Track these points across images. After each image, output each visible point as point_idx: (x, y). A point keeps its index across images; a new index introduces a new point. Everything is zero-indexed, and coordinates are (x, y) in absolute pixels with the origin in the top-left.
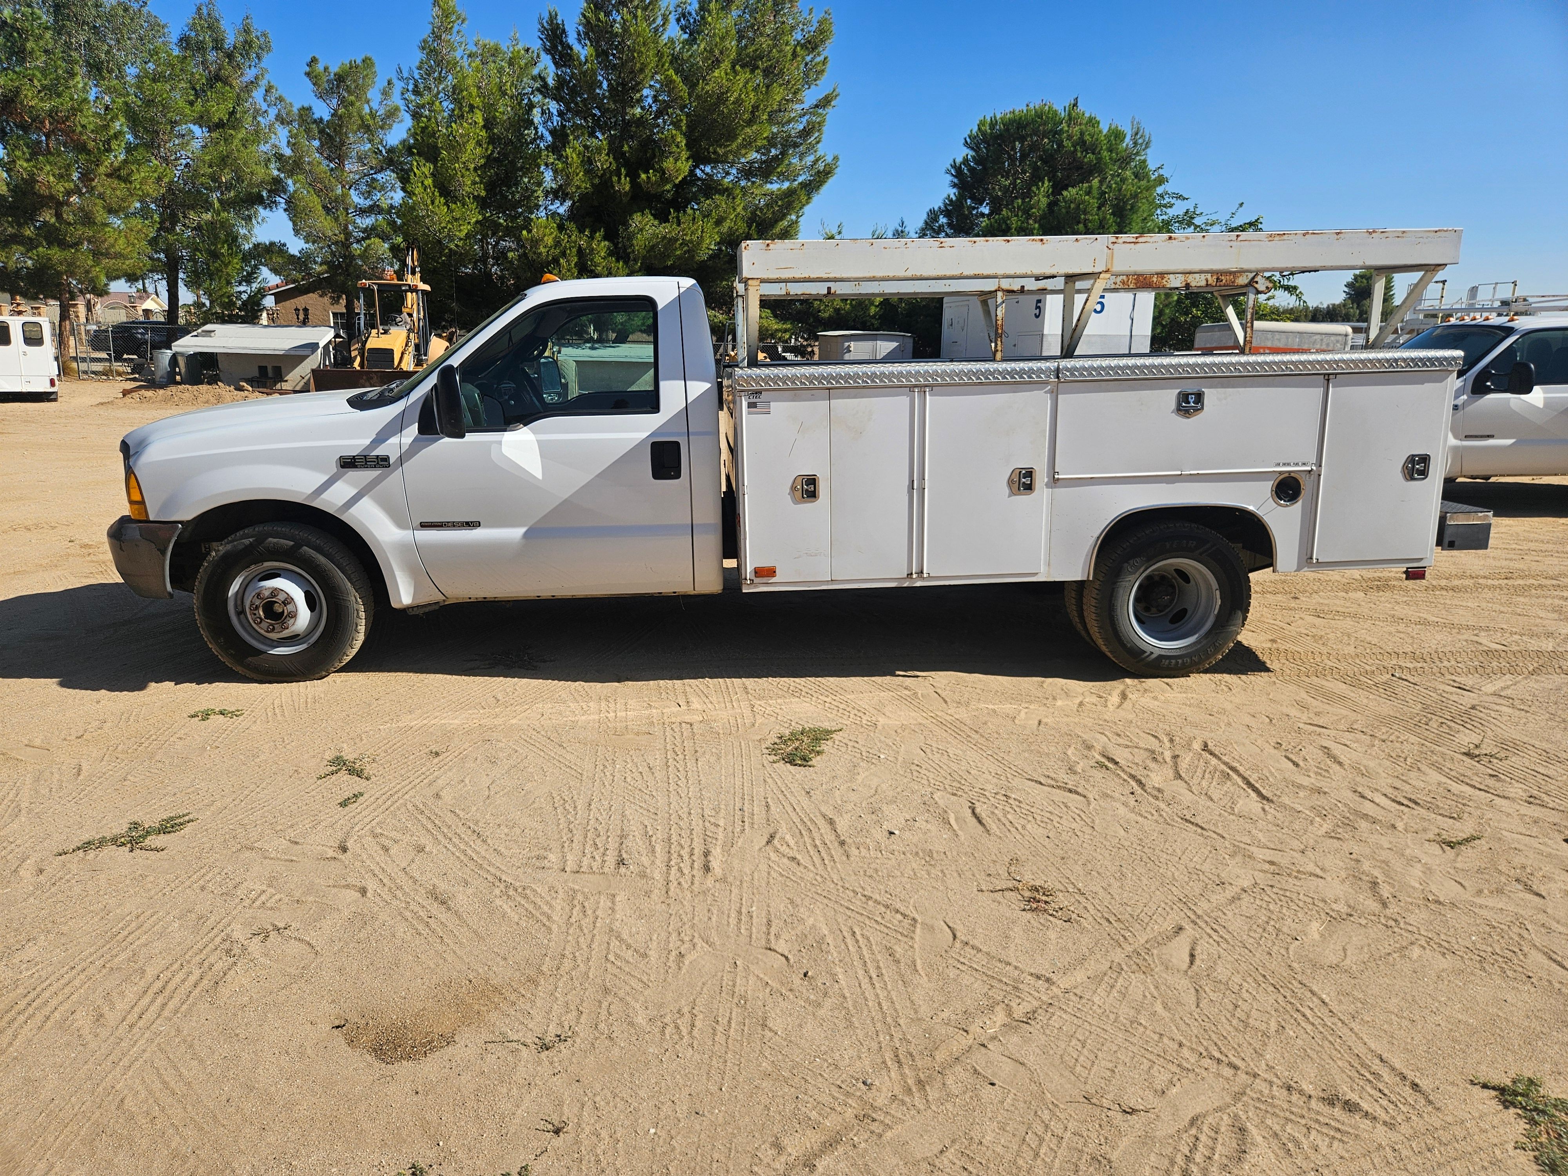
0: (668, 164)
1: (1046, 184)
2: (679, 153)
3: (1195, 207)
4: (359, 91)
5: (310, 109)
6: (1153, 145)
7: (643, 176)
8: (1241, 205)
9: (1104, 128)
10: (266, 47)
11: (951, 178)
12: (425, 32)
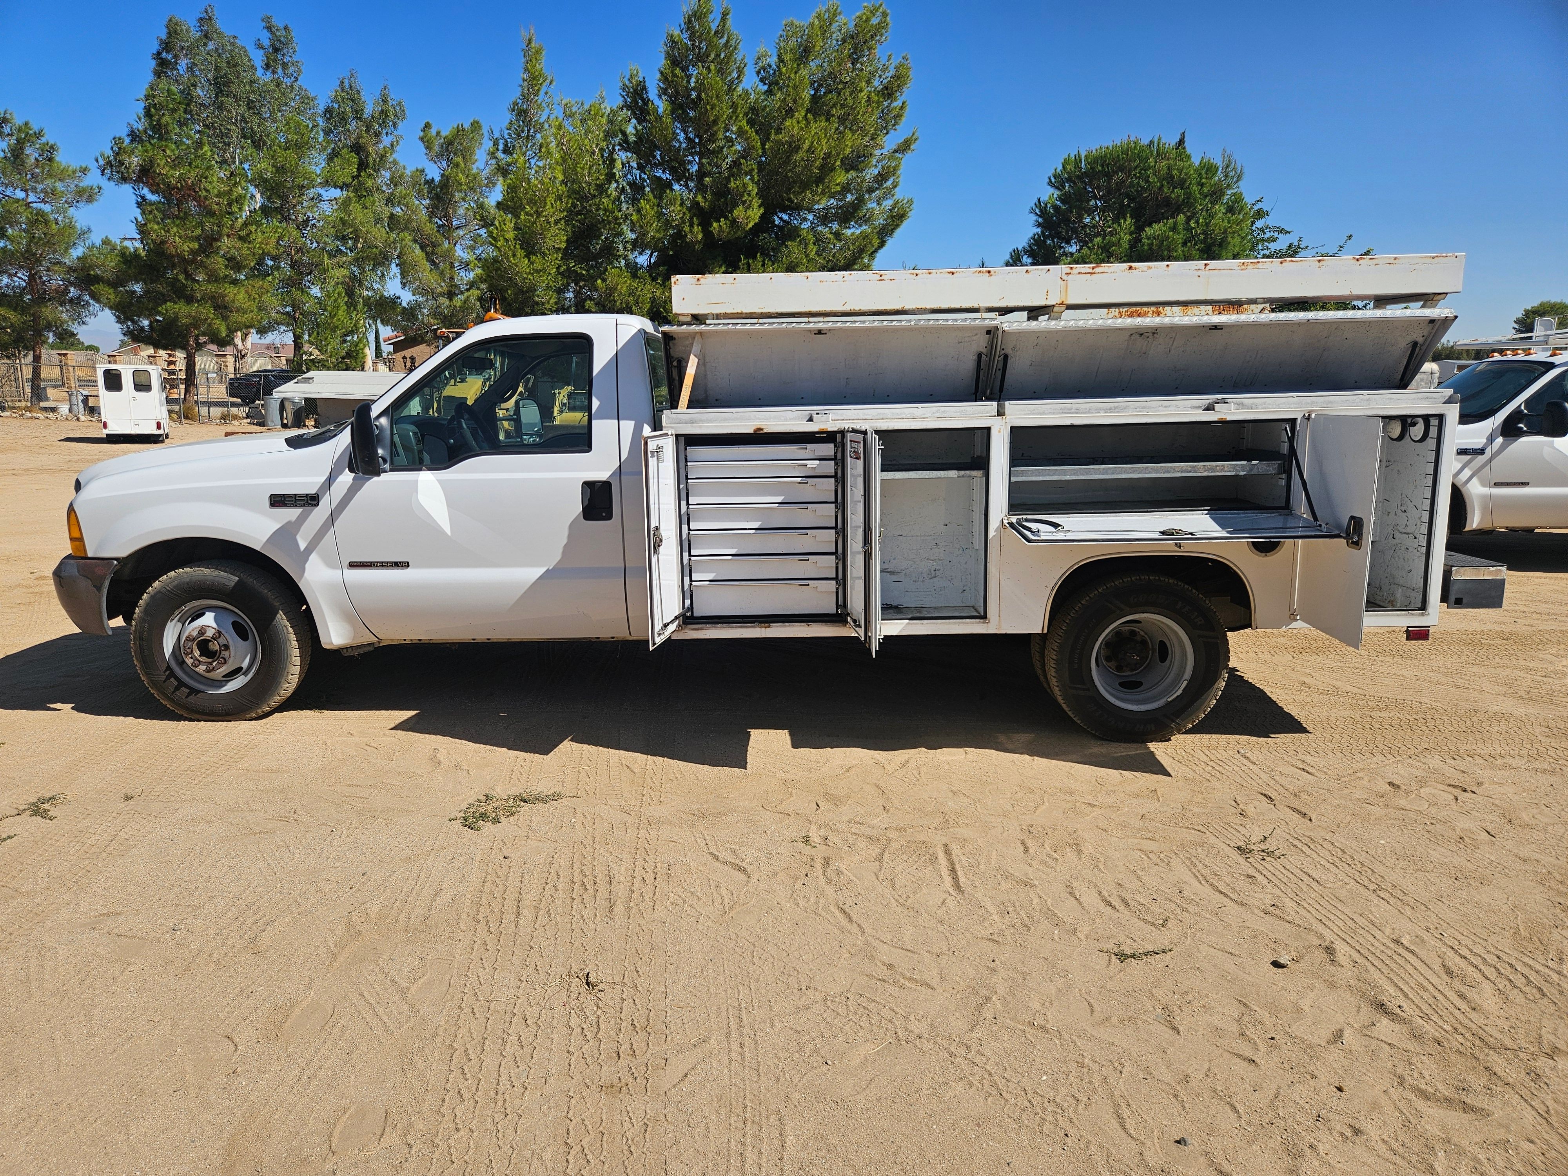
0: (739, 212)
1: (1129, 220)
2: (751, 201)
3: (1300, 240)
4: (466, 154)
5: (423, 171)
6: (1245, 177)
7: (715, 225)
8: (1350, 237)
9: (1196, 161)
10: (400, 115)
11: (1035, 218)
12: (515, 95)
